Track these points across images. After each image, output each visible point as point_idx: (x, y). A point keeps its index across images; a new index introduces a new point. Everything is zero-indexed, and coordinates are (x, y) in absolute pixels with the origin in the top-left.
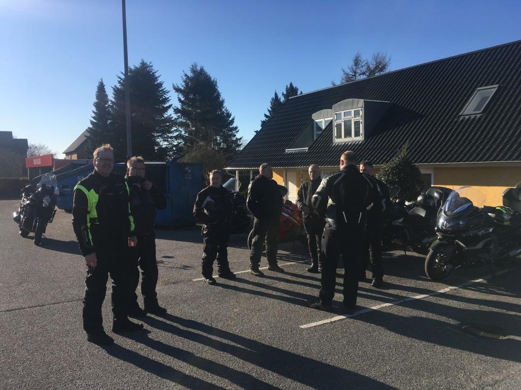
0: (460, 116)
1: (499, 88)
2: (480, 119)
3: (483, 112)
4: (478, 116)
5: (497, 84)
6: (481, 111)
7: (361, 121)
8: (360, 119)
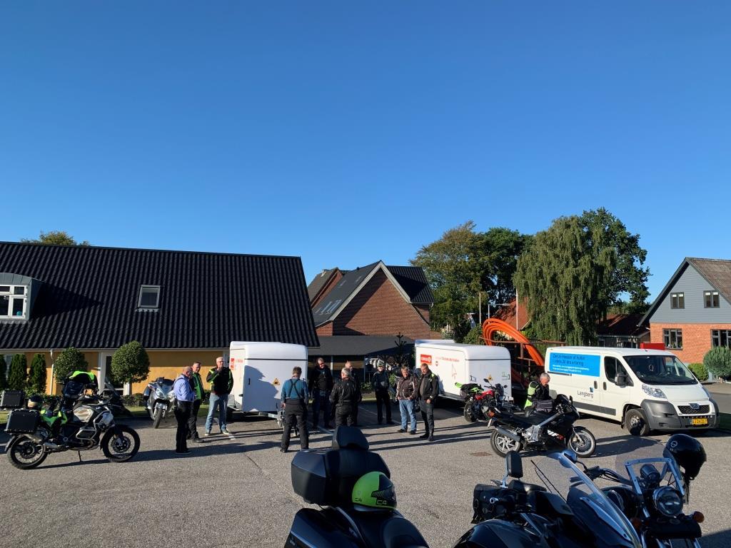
0: (138, 308)
1: (162, 288)
2: (158, 313)
3: (159, 307)
4: (156, 310)
5: (156, 284)
6: (157, 306)
7: (25, 299)
8: (25, 297)
